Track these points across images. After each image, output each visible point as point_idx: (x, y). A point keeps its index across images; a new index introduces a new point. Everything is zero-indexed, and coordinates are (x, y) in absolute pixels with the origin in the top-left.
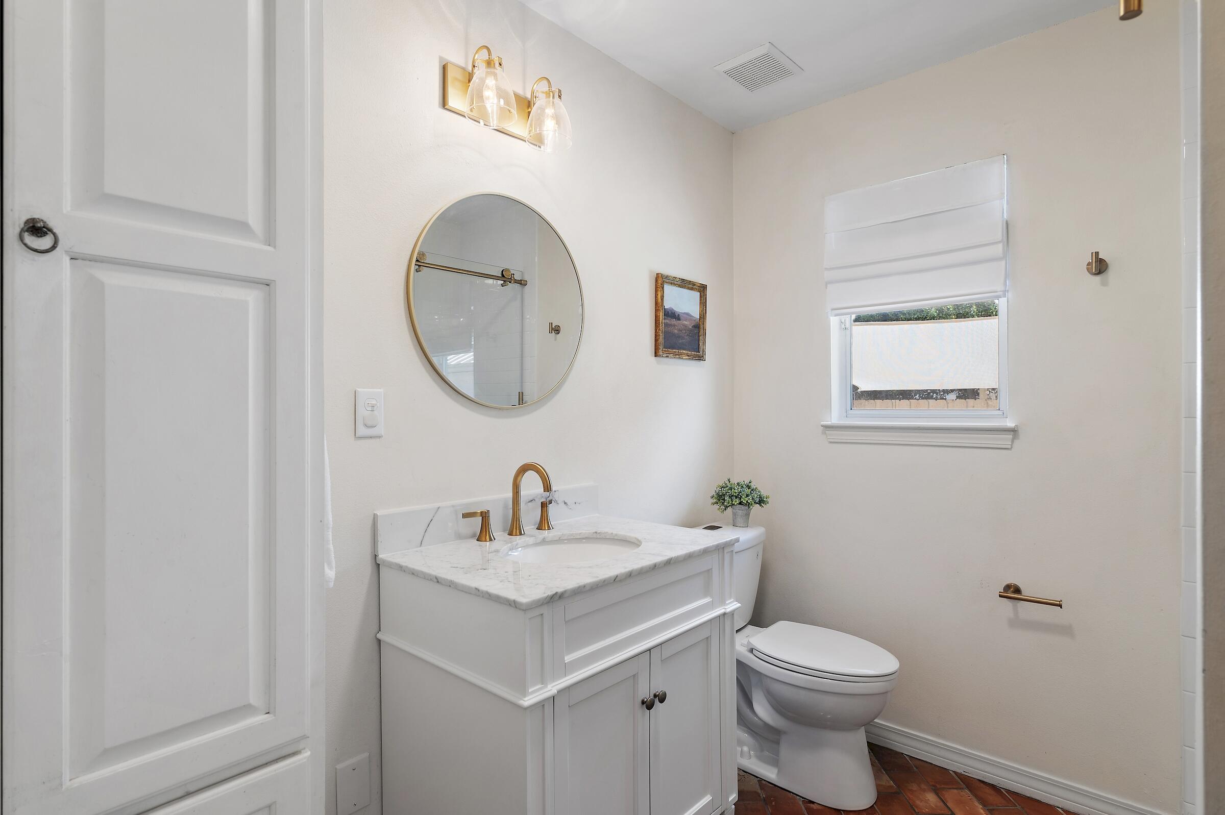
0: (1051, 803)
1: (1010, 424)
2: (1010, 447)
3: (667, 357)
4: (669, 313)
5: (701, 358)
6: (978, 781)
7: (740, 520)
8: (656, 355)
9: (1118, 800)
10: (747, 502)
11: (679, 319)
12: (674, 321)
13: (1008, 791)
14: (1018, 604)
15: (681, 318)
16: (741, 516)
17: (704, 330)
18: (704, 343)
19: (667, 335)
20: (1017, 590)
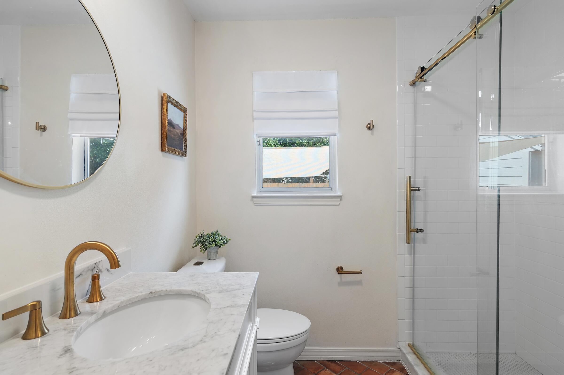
0: (355, 360)
1: (339, 194)
2: (339, 204)
3: (169, 152)
4: (169, 123)
5: (183, 154)
6: (327, 361)
7: (213, 255)
8: (162, 150)
9: (378, 349)
10: (220, 244)
11: (174, 128)
12: (172, 129)
13: (339, 361)
14: (342, 275)
15: (175, 128)
16: (214, 253)
17: (186, 137)
18: (186, 146)
19: (170, 137)
20: (342, 269)
